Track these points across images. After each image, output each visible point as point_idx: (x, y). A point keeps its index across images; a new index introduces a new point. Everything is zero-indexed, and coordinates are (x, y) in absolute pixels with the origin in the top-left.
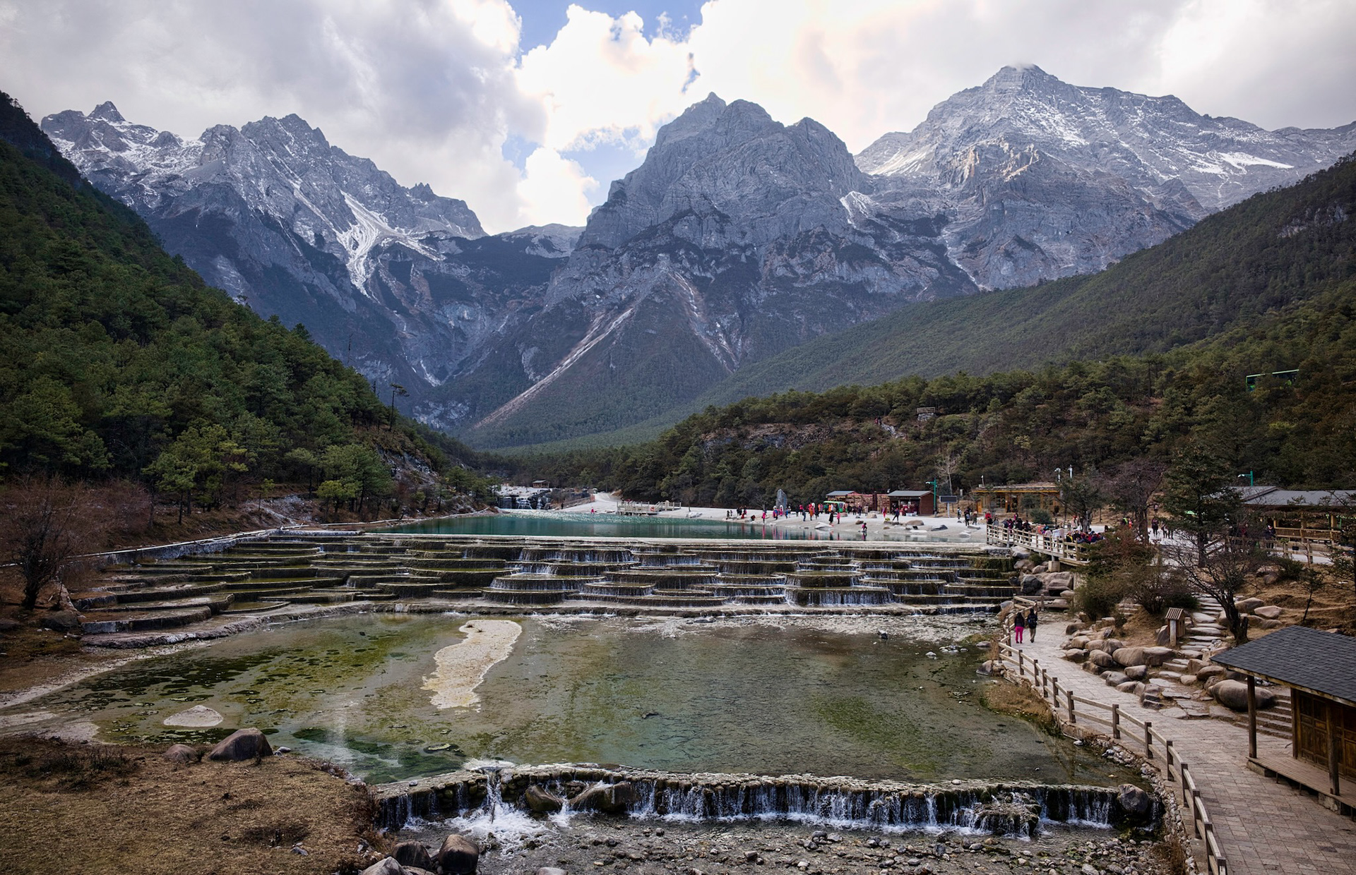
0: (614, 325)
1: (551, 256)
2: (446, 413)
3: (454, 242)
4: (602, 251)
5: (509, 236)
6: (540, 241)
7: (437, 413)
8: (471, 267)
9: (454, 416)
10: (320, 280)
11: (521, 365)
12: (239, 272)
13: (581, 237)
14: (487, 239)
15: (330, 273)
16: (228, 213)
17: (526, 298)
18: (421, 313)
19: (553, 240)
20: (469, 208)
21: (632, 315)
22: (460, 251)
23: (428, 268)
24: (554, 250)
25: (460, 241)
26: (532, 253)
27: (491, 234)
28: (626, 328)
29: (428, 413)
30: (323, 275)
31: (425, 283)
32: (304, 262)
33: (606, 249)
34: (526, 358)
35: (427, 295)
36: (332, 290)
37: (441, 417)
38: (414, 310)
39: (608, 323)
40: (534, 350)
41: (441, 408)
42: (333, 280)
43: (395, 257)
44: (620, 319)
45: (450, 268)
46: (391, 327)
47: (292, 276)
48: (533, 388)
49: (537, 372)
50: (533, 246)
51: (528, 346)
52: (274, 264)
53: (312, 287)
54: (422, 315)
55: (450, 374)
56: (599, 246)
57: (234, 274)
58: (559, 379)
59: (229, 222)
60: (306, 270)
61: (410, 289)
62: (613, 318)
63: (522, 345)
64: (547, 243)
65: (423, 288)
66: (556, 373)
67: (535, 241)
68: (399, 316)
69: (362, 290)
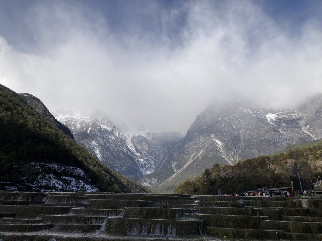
0: (198, 155)
2: (151, 182)
7: (148, 182)
9: (153, 183)
11: (172, 167)
12: (98, 144)
18: (145, 153)
21: (204, 152)
23: (147, 141)
28: (202, 156)
29: (146, 182)
31: (146, 145)
34: (174, 165)
35: (147, 148)
37: (150, 183)
38: (143, 153)
39: (196, 155)
40: (176, 163)
41: (150, 180)
43: (139, 139)
44: (200, 153)
45: (153, 141)
48: (175, 174)
49: (177, 169)
51: (174, 162)
58: (183, 171)
61: (142, 147)
62: (198, 153)
63: (173, 161)
66: (182, 169)
68: (139, 154)
69: (130, 148)
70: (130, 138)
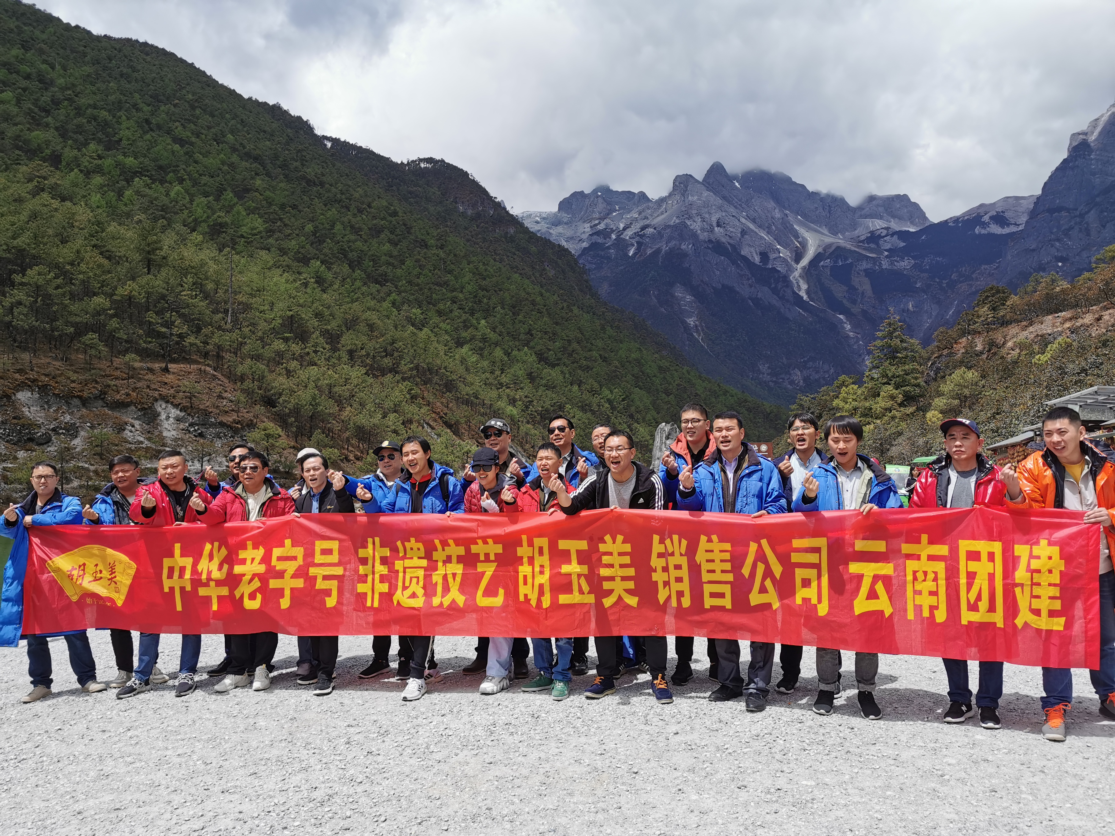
1: (1006, 231)
3: (896, 237)
4: (1064, 214)
5: (956, 220)
6: (991, 218)
8: (914, 258)
10: (764, 293)
12: (693, 296)
13: (1036, 205)
14: (932, 227)
15: (773, 286)
16: (683, 247)
17: (977, 279)
18: (863, 310)
19: (1006, 215)
20: (912, 200)
22: (902, 244)
23: (869, 266)
24: (1008, 225)
25: (902, 235)
26: (983, 232)
27: (936, 221)
30: (766, 289)
31: (866, 281)
32: (748, 279)
33: (1068, 210)
35: (869, 292)
36: (775, 301)
38: (855, 310)
42: (775, 291)
43: (836, 262)
45: (892, 264)
46: (834, 328)
47: (738, 293)
50: (984, 225)
52: (723, 285)
53: (756, 301)
54: (864, 312)
56: (1060, 209)
57: (689, 298)
59: (684, 255)
60: (751, 286)
61: (852, 289)
64: (1000, 219)
65: (864, 285)
67: (986, 218)
68: (841, 317)
69: (805, 297)
70: (805, 262)
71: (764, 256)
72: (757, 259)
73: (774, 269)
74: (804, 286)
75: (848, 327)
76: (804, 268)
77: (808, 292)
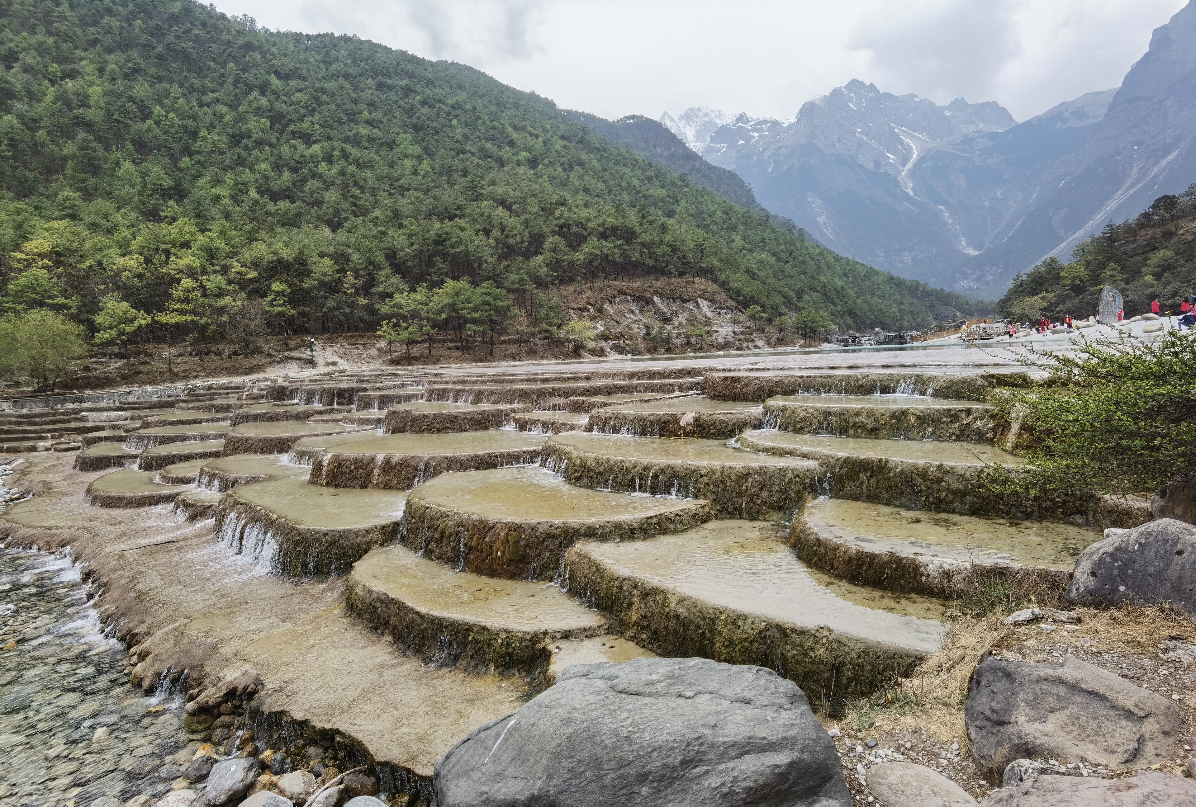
0: (1155, 170)
1: (1084, 124)
2: (982, 275)
3: (986, 138)
4: (1142, 102)
5: (1039, 119)
6: (1072, 113)
7: (974, 277)
8: (1003, 155)
9: (989, 277)
10: (878, 193)
11: (1050, 226)
12: (822, 199)
13: (1116, 97)
14: (1019, 126)
15: (885, 187)
16: (812, 161)
18: (959, 201)
19: (1086, 109)
20: (1001, 106)
21: (1179, 155)
22: (991, 144)
23: (964, 164)
24: (1087, 118)
25: (993, 136)
26: (1064, 126)
27: (1021, 121)
29: (966, 279)
30: (879, 189)
31: (962, 176)
32: (865, 183)
33: (1147, 99)
34: (1057, 218)
35: (964, 186)
36: (887, 198)
37: (978, 280)
38: (953, 200)
39: (1148, 170)
40: (1065, 211)
41: (978, 273)
42: (888, 191)
44: (1165, 162)
45: (983, 161)
46: (935, 216)
47: (857, 194)
48: (1063, 245)
50: (1065, 121)
51: (1058, 209)
52: (845, 189)
53: (873, 200)
55: (987, 245)
56: (1139, 99)
57: (818, 202)
59: (813, 168)
60: (867, 188)
61: (950, 184)
62: (1154, 165)
63: (1053, 209)
64: (1079, 114)
65: (960, 180)
67: (1067, 114)
68: (941, 207)
69: (911, 194)
70: (910, 165)
71: (877, 163)
72: (871, 166)
73: (886, 174)
74: (910, 185)
75: (947, 215)
76: (909, 170)
77: (913, 190)
